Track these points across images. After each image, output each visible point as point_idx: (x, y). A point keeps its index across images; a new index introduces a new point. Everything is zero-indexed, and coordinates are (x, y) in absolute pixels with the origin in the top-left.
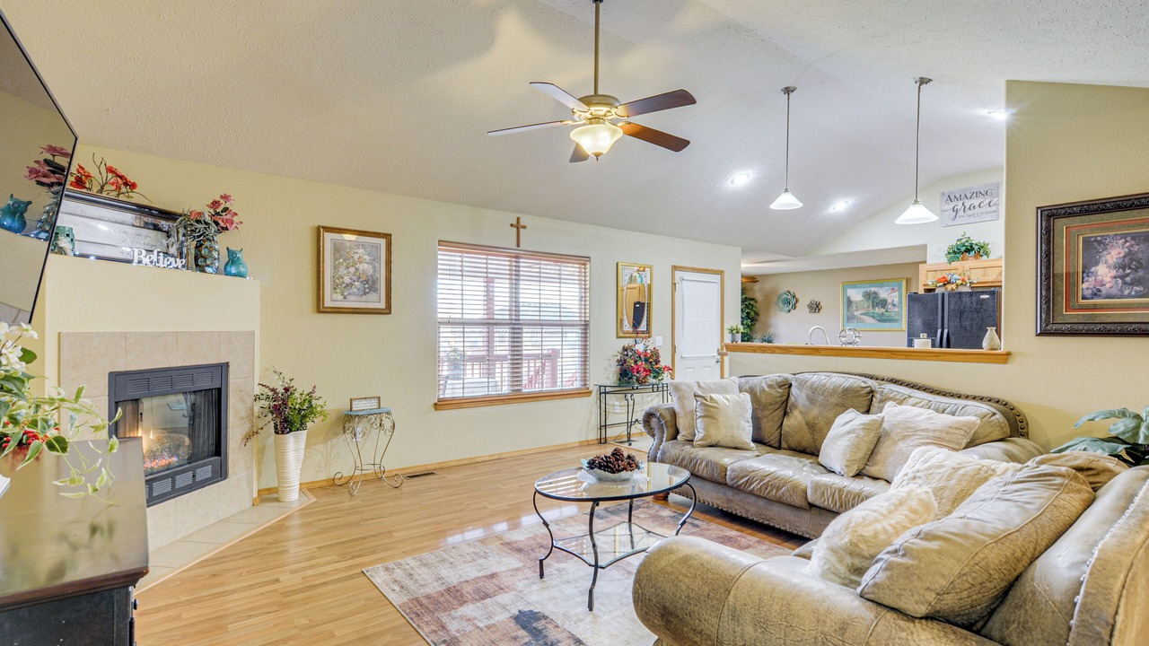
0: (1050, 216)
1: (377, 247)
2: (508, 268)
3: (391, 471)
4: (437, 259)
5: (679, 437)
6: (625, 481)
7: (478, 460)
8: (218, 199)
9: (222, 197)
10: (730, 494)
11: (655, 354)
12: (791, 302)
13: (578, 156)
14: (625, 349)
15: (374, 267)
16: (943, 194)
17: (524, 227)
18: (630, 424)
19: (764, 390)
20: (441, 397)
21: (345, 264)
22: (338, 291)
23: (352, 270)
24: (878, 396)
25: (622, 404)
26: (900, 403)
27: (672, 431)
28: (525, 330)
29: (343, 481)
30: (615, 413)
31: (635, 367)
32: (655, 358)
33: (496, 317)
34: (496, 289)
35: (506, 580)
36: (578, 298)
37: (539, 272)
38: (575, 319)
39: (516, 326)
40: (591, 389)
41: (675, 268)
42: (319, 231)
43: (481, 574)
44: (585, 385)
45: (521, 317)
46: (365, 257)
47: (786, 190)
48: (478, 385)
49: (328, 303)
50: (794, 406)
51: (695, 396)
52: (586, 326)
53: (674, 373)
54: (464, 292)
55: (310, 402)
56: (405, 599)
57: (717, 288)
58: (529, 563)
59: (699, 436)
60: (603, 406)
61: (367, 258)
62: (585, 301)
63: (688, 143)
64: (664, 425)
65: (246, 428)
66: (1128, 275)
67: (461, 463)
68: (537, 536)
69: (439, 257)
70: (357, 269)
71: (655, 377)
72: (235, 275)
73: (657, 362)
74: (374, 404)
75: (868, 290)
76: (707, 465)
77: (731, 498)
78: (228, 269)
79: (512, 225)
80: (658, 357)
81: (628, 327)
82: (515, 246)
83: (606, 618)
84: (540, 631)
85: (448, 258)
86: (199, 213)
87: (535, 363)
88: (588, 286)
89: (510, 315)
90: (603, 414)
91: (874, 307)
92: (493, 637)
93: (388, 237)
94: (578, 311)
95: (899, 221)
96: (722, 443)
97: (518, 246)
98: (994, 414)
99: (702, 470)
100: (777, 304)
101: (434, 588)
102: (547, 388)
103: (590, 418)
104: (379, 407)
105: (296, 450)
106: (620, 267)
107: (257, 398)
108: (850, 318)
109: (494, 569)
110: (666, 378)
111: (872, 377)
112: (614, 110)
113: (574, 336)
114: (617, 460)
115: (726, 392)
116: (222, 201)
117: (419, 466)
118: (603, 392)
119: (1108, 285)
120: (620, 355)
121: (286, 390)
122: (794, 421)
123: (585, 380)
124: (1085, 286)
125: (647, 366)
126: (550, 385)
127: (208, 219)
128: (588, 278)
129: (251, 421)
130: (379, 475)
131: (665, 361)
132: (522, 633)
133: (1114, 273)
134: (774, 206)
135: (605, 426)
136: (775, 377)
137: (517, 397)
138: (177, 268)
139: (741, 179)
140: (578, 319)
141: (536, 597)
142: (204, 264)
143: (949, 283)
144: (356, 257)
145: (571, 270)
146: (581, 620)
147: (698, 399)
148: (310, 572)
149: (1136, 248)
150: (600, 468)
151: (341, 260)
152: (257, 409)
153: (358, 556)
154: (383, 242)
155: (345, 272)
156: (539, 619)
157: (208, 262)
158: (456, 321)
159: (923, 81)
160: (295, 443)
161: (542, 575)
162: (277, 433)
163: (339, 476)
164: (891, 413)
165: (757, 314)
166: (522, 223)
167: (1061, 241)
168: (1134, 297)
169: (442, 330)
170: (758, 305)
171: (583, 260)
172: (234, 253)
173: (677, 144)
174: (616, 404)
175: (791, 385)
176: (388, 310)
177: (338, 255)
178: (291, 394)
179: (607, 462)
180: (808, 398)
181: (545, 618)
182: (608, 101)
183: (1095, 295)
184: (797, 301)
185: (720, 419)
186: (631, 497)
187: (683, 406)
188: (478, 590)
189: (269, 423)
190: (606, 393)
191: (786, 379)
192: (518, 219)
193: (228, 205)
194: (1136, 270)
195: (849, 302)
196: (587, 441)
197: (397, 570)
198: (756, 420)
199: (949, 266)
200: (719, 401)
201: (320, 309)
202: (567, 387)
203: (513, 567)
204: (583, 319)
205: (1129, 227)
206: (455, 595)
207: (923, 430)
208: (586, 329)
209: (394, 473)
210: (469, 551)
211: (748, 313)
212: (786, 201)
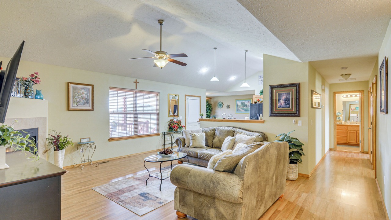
0: (272, 87)
1: (89, 89)
2: (133, 95)
3: (94, 162)
4: (109, 93)
5: (185, 146)
6: (169, 157)
7: (123, 157)
8: (33, 73)
9: (35, 73)
10: (199, 160)
11: (180, 122)
12: (221, 105)
13: (155, 65)
14: (171, 121)
15: (88, 95)
16: (259, 76)
17: (138, 83)
18: (172, 144)
19: (208, 132)
20: (111, 137)
21: (77, 95)
22: (75, 103)
23: (80, 96)
24: (235, 132)
25: (170, 137)
26: (240, 134)
27: (183, 144)
28: (138, 115)
29: (77, 166)
30: (168, 140)
31: (174, 126)
32: (180, 123)
33: (127, 111)
34: (127, 101)
35: (136, 187)
36: (155, 105)
37: (143, 97)
38: (155, 111)
39: (135, 114)
40: (160, 133)
41: (186, 95)
42: (68, 84)
43: (128, 186)
44: (158, 132)
45: (137, 111)
46: (84, 92)
47: (215, 76)
48: (122, 133)
49: (71, 107)
50: (216, 136)
51: (190, 134)
52: (158, 113)
53: (186, 128)
54: (118, 103)
55: (66, 140)
56: (107, 194)
57: (198, 101)
58: (142, 182)
59: (191, 145)
60: (164, 138)
61: (85, 92)
62: (158, 106)
63: (187, 64)
64: (181, 142)
65: (44, 149)
66: (286, 102)
67: (118, 158)
68: (144, 176)
69: (110, 92)
70: (82, 96)
71: (180, 129)
72: (39, 99)
73: (180, 124)
74: (88, 140)
75: (242, 102)
76: (193, 153)
77: (199, 161)
78: (37, 97)
79: (134, 82)
80: (181, 123)
81: (171, 113)
82: (135, 89)
83: (164, 192)
84: (147, 197)
85: (113, 92)
86: (27, 78)
87: (141, 125)
88: (159, 101)
89: (134, 110)
90: (164, 141)
91: (244, 107)
92: (134, 199)
93: (92, 86)
94: (156, 109)
95: (241, 87)
96: (197, 147)
97: (136, 88)
98: (260, 136)
99: (191, 154)
100: (218, 106)
101: (115, 190)
102: (145, 133)
103: (160, 142)
104: (90, 141)
105: (62, 156)
106: (169, 95)
107: (47, 139)
108: (238, 110)
109: (132, 185)
110: (183, 129)
111: (235, 127)
112: (166, 56)
113: (154, 116)
114: (167, 151)
115: (199, 133)
116: (35, 74)
117: (103, 160)
118: (164, 134)
119: (283, 105)
120: (169, 123)
121: (58, 136)
122: (216, 140)
123: (158, 131)
124: (278, 105)
125: (178, 126)
126: (146, 132)
127: (30, 80)
128: (159, 99)
129: (45, 147)
130: (90, 163)
131: (183, 124)
132: (142, 197)
133: (284, 102)
134: (211, 80)
135: (165, 144)
136: (212, 128)
137: (136, 136)
138: (21, 97)
139: (204, 71)
140: (156, 111)
141: (145, 189)
142: (28, 95)
143: (260, 101)
144: (81, 92)
145: (153, 96)
146: (158, 193)
147: (191, 135)
148: (74, 190)
149: (288, 96)
150: (163, 154)
151: (76, 93)
152: (47, 143)
153: (88, 185)
154: (90, 87)
155: (78, 97)
156: (146, 194)
157: (30, 95)
158: (116, 113)
159: (246, 51)
160: (61, 153)
161: (146, 184)
162: (55, 150)
163: (76, 164)
164: (238, 136)
165: (212, 109)
166: (137, 81)
167: (274, 94)
168: (287, 107)
169: (111, 116)
170: (212, 106)
171: (157, 93)
172: (39, 91)
173: (184, 65)
174: (168, 137)
175: (215, 130)
176: (93, 109)
177: (75, 92)
178: (60, 137)
179: (165, 152)
180: (219, 133)
181: (148, 194)
182: (164, 53)
183: (281, 107)
184: (223, 105)
185: (197, 140)
186: (172, 160)
187: (187, 137)
188: (128, 190)
189: (52, 147)
190: (165, 134)
191: (214, 129)
192: (136, 80)
193: (37, 76)
194: (288, 101)
195: (237, 105)
196: (159, 149)
197: (102, 187)
198: (206, 140)
199: (260, 96)
200: (196, 135)
201: (69, 109)
202: (152, 133)
203: (138, 183)
204: (157, 111)
205: (286, 91)
206: (122, 191)
207: (244, 140)
208: (158, 115)
209: (95, 162)
210: (124, 181)
211: (209, 108)
212: (215, 79)
